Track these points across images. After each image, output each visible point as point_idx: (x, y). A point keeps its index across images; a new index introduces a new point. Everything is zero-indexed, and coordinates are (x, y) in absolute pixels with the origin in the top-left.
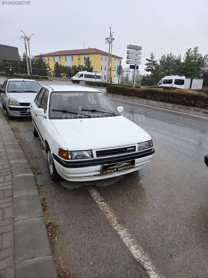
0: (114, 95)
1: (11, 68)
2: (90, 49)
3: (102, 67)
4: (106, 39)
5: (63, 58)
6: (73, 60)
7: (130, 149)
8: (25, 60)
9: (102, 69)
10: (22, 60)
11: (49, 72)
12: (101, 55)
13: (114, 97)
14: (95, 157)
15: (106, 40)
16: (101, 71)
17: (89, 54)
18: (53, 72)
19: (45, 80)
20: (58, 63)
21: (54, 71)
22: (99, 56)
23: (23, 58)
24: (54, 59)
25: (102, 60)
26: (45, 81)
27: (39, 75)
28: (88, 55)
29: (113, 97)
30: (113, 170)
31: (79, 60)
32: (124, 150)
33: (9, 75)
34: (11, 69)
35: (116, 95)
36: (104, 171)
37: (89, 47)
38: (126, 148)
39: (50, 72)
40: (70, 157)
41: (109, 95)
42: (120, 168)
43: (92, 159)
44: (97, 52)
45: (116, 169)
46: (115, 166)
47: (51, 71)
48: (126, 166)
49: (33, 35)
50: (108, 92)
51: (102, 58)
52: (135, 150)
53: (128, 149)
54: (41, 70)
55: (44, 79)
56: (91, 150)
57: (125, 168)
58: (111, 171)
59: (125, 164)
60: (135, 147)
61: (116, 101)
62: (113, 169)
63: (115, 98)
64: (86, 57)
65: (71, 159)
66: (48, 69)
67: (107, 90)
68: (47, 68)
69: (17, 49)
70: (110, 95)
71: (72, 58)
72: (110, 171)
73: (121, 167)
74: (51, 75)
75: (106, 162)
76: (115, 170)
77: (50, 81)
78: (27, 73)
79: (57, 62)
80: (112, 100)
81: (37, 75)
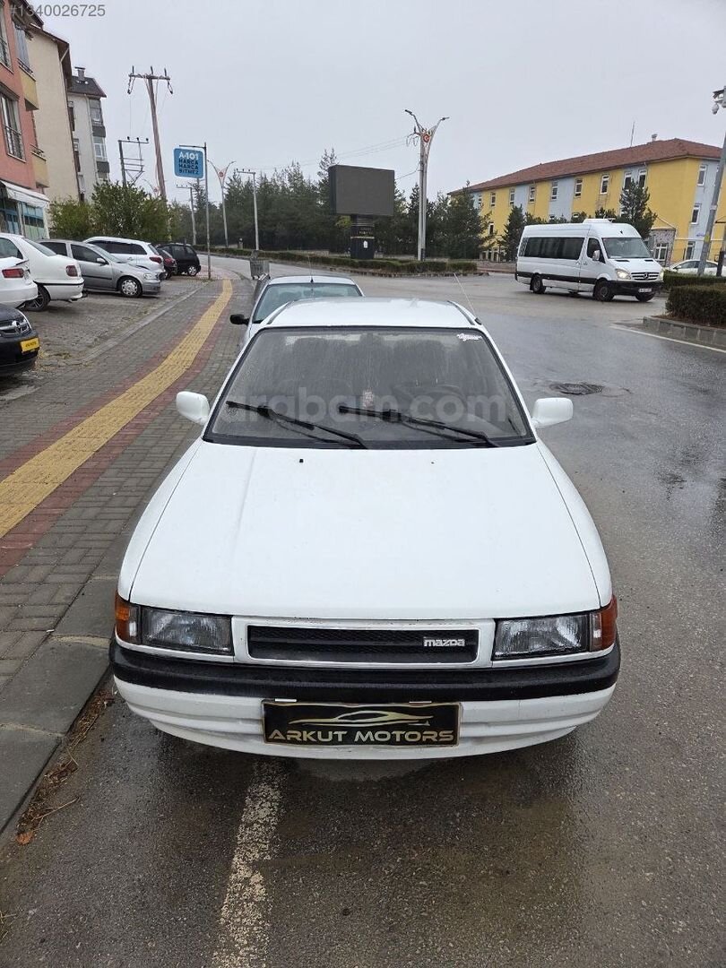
0: (696, 326)
1: (366, 240)
2: (654, 145)
3: (695, 213)
4: (717, 93)
5: (544, 190)
6: (579, 194)
7: (438, 643)
8: (414, 209)
9: (694, 220)
10: (407, 211)
11: (486, 244)
12: (700, 164)
13: (694, 335)
14: (242, 653)
15: (717, 99)
16: (693, 226)
17: (650, 163)
18: (499, 242)
19: (465, 275)
20: (521, 210)
21: (502, 240)
22: (690, 169)
23: (410, 201)
24: (512, 195)
25: (701, 181)
26: (462, 278)
27: (453, 256)
28: (643, 168)
29: (690, 335)
30: (325, 736)
31: (605, 189)
32: (405, 642)
33: (356, 261)
34: (366, 244)
35: (708, 327)
36: (276, 731)
37: (654, 137)
38: (419, 635)
39: (491, 246)
40: (132, 628)
41: (675, 325)
42: (364, 730)
43: (227, 659)
44: (681, 152)
45: (340, 734)
46: (336, 720)
47: (493, 240)
48: (403, 727)
49: (444, 119)
50: (672, 317)
51: (702, 173)
52: (470, 651)
53: (427, 642)
54: (462, 238)
55: (461, 271)
56: (229, 617)
57: (398, 739)
58: (315, 736)
59: (392, 716)
60: (471, 636)
61: (695, 352)
62: (325, 730)
63: (698, 339)
64: (635, 176)
65: (140, 639)
66: (486, 233)
67: (669, 307)
68: (481, 230)
69: (391, 174)
70: (680, 329)
71: (579, 188)
72: (306, 736)
73: (374, 729)
74: (490, 254)
75: (286, 687)
76: (335, 737)
77: (481, 274)
78: (416, 255)
79: (519, 207)
80: (677, 348)
81: (445, 257)
